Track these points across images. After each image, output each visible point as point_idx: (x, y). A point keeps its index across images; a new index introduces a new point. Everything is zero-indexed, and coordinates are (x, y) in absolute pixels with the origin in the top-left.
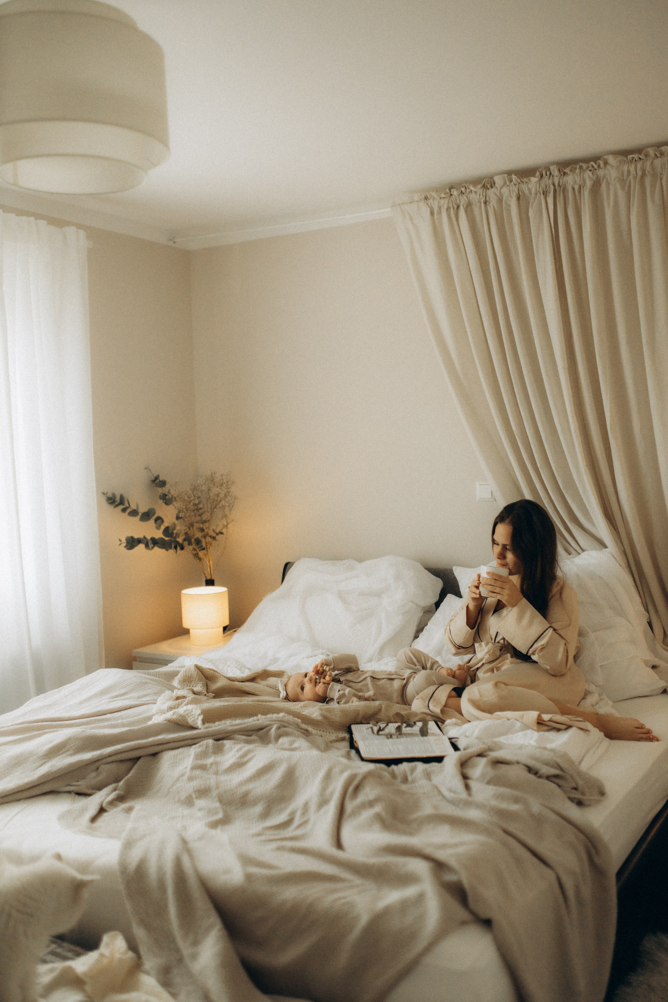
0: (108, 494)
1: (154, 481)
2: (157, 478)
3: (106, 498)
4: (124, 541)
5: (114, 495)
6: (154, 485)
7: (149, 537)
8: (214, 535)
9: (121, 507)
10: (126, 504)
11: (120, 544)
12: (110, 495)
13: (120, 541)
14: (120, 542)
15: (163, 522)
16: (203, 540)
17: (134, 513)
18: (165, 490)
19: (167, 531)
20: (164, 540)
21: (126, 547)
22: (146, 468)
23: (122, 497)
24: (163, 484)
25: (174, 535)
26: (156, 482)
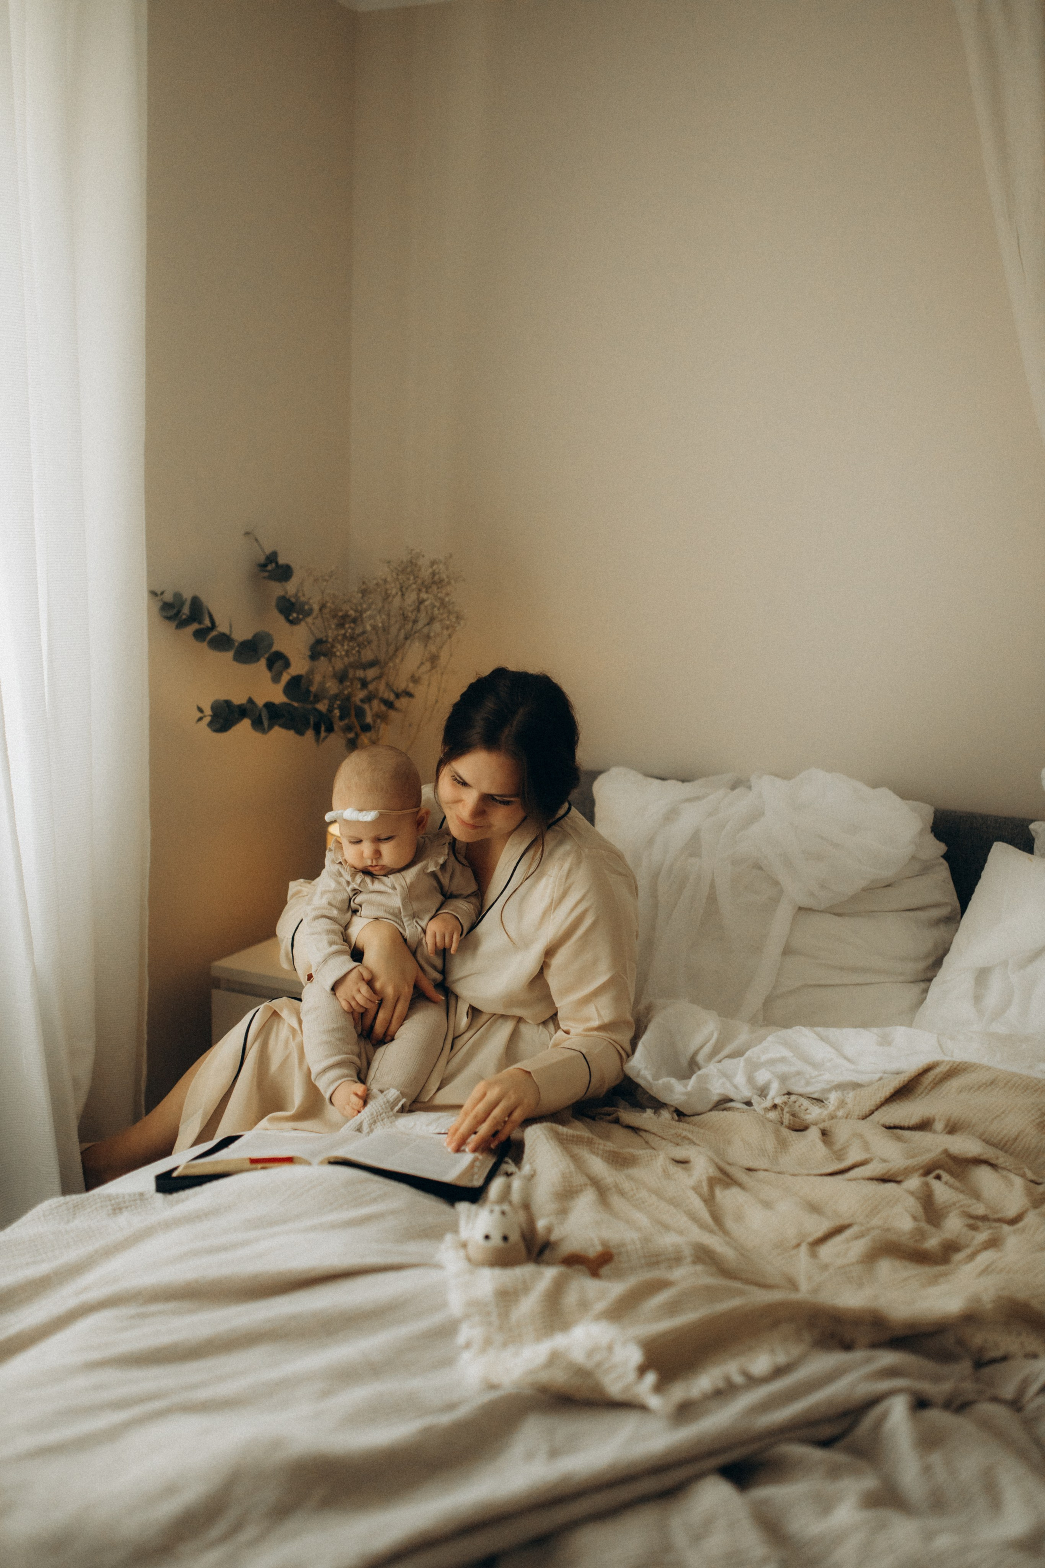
0: (165, 594)
1: (263, 566)
2: (272, 558)
3: (160, 604)
4: (208, 711)
5: (178, 596)
6: (266, 574)
7: (260, 702)
8: (392, 697)
9: (195, 626)
10: (207, 622)
11: (200, 719)
12: (168, 597)
13: (200, 710)
14: (199, 715)
15: (287, 664)
16: (366, 707)
17: (222, 642)
18: (291, 588)
19: (295, 686)
20: (293, 706)
21: (210, 724)
22: (247, 534)
23: (196, 603)
24: (284, 573)
25: (312, 698)
26: (269, 568)
